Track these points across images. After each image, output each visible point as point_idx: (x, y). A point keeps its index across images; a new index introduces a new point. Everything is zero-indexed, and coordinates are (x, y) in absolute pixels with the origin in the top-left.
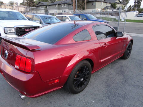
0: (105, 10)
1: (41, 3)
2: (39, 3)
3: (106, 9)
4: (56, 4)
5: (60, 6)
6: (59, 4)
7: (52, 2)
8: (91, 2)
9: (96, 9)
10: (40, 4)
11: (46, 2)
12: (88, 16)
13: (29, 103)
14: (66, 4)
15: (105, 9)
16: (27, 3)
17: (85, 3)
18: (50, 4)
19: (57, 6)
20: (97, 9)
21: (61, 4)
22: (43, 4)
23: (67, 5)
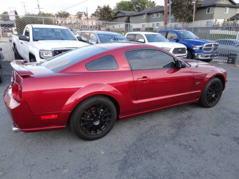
0: (232, 22)
1: (121, 13)
2: (119, 12)
3: (234, 20)
4: (144, 14)
5: (150, 16)
6: (149, 14)
7: (139, 11)
8: (205, 8)
9: (214, 20)
10: (119, 15)
11: (129, 10)
12: (182, 33)
13: (28, 141)
14: (161, 12)
15: (232, 19)
16: (101, 14)
17: (193, 11)
18: (135, 14)
19: (144, 17)
20: (216, 21)
21: (151, 14)
22: (124, 14)
23: (162, 14)
